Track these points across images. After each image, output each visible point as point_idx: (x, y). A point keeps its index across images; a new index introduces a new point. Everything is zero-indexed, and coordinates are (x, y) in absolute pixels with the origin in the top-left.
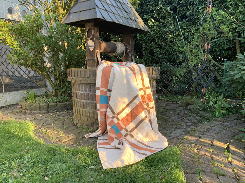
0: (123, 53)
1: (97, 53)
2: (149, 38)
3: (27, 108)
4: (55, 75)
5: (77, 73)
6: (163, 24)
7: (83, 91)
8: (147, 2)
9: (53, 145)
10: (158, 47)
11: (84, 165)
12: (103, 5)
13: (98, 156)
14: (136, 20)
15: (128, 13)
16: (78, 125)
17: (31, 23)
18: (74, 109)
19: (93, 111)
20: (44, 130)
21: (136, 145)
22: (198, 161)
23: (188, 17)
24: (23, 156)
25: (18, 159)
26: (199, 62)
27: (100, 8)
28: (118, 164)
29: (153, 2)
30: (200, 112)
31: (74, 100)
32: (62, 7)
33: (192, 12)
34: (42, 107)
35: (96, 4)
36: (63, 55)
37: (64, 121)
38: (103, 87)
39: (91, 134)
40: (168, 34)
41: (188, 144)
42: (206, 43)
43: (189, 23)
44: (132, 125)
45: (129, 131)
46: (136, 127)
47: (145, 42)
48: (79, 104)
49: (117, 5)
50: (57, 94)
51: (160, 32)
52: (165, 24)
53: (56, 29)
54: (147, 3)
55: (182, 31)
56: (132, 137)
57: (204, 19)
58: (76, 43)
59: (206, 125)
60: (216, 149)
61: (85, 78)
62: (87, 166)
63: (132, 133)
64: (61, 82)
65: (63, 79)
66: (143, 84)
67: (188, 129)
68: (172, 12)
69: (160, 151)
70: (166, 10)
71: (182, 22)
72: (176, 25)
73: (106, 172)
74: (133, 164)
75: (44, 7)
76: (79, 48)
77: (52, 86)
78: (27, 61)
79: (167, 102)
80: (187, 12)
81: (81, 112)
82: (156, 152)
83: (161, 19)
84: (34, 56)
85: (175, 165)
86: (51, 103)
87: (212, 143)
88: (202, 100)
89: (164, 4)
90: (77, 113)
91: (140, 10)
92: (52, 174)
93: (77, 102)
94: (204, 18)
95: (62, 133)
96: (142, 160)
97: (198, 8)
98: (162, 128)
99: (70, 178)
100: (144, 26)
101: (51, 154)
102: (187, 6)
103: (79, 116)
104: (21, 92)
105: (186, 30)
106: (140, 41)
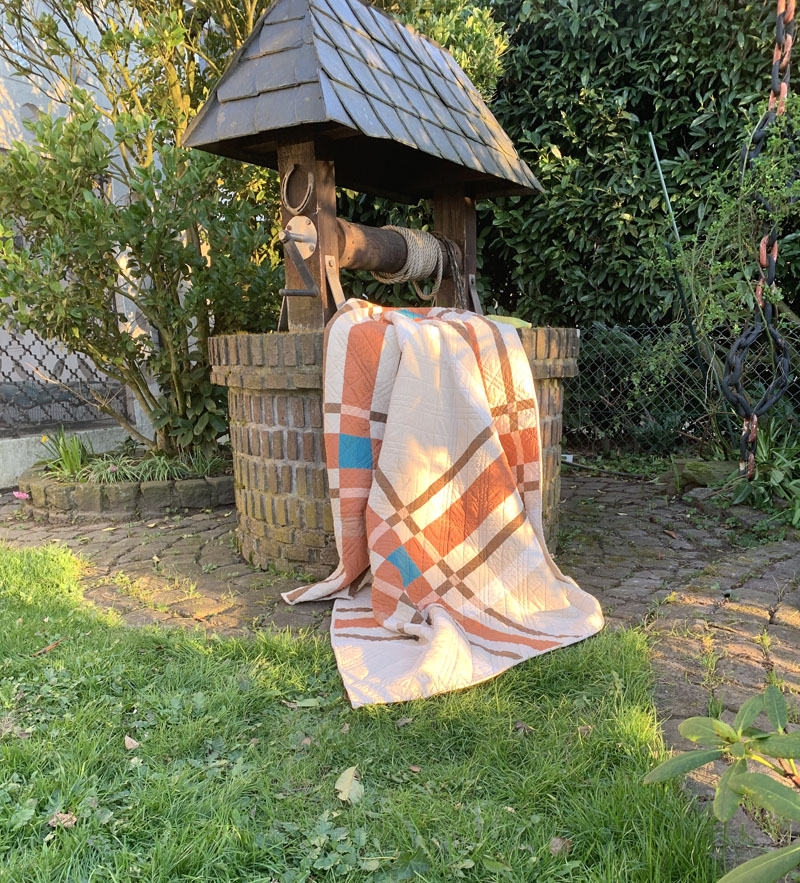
0: (434, 275)
1: (328, 267)
2: (542, 224)
3: (53, 500)
4: (165, 370)
5: (249, 348)
6: (599, 166)
7: (274, 425)
8: (534, 75)
9: (157, 629)
10: (575, 263)
11: (278, 693)
12: (351, 67)
13: (334, 661)
14: (487, 141)
15: (455, 110)
16: (255, 561)
17: (60, 151)
18: (240, 500)
19: (317, 504)
20: (120, 578)
21: (482, 626)
22: (716, 675)
23: (698, 139)
24: (36, 667)
25: (16, 677)
26: (734, 317)
27: (338, 81)
28: (406, 689)
29: (557, 77)
30: (735, 511)
31: (240, 461)
32: (186, 91)
33: (714, 120)
34: (112, 498)
35: (320, 63)
36: (195, 285)
37: (201, 548)
38: (351, 403)
39: (307, 589)
40: (617, 209)
41: (679, 621)
42: (765, 239)
43: (701, 165)
44: (469, 548)
45: (457, 573)
46: (484, 555)
47: (524, 241)
48: (261, 476)
49: (410, 75)
50: (172, 447)
51: (587, 201)
52: (606, 169)
53: (164, 178)
54: (533, 79)
55: (670, 195)
56: (468, 594)
57: (755, 141)
58: (245, 238)
59: (755, 557)
60: (786, 637)
61: (280, 370)
62: (289, 698)
63: (467, 581)
64: (189, 398)
65: (196, 388)
66: (507, 388)
67: (683, 572)
68: (633, 118)
69: (570, 646)
70: (612, 110)
71: (673, 160)
72: (648, 171)
73: (363, 718)
74: (465, 691)
75: (110, 89)
76: (258, 261)
77: (152, 414)
78: (49, 308)
79: (608, 480)
80: (694, 118)
81: (268, 509)
82: (557, 647)
83: (591, 148)
84: (77, 292)
85: (624, 690)
86: (149, 480)
87: (772, 614)
88: (742, 467)
89: (603, 85)
90: (250, 514)
91: (506, 111)
92: (152, 727)
93: (252, 468)
94: (759, 134)
95: (192, 588)
96: (502, 676)
97: (736, 102)
98: (585, 569)
99: (222, 741)
100: (517, 166)
101: (147, 661)
102: (694, 92)
103: (261, 524)
104: (28, 442)
105: (688, 193)
106: (506, 237)
